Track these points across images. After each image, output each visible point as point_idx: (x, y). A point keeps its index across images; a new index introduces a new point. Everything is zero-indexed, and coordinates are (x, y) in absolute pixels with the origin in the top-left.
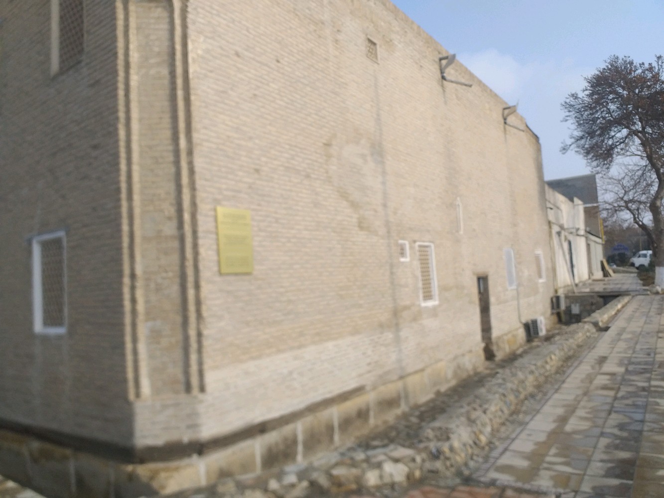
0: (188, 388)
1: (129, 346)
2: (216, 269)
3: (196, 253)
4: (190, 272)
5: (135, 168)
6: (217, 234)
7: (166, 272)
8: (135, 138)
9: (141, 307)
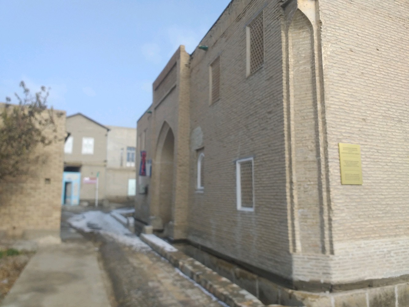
0: (324, 251)
1: (289, 222)
2: (339, 181)
3: (327, 171)
4: (324, 182)
5: (292, 122)
6: (340, 160)
7: (310, 181)
8: (292, 106)
9: (296, 200)
